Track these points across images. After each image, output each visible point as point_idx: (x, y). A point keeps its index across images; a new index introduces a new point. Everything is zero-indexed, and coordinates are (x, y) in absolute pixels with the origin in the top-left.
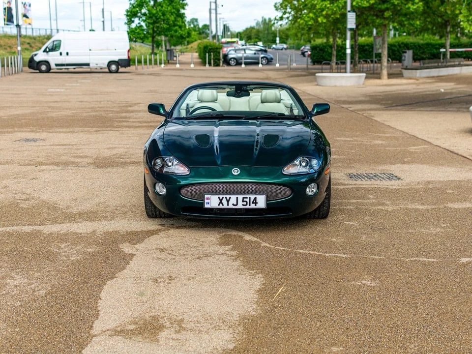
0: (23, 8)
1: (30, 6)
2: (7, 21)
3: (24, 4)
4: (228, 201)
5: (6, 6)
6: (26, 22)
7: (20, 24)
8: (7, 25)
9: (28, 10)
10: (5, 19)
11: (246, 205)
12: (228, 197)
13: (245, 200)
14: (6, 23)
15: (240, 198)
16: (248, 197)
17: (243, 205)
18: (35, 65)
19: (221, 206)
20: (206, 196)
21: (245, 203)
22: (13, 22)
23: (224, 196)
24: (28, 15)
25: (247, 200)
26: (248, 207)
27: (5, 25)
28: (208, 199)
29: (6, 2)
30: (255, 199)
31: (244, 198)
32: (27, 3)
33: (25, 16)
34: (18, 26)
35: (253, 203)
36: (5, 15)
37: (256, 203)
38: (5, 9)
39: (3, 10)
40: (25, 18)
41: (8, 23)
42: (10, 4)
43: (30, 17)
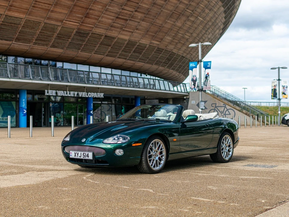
0: (283, 89)
1: (287, 87)
2: (273, 97)
3: (284, 87)
4: (78, 155)
5: (273, 88)
6: (284, 97)
7: (280, 98)
8: (273, 99)
9: (286, 90)
10: (272, 96)
11: (84, 157)
12: (78, 152)
13: (84, 154)
14: (272, 98)
15: (82, 153)
16: (85, 153)
17: (83, 157)
18: (285, 122)
19: (75, 157)
20: (71, 152)
21: (84, 156)
22: (277, 97)
23: (77, 152)
24: (285, 93)
25: (85, 154)
26: (85, 158)
27: (272, 99)
28: (71, 153)
29: (273, 86)
30: (88, 154)
31: (83, 153)
32: (285, 86)
33: (284, 93)
34: (279, 99)
35: (87, 156)
36: (272, 93)
37: (88, 156)
38: (272, 90)
39: (271, 91)
40: (283, 95)
41: (274, 98)
42: (275, 87)
43: (286, 94)
